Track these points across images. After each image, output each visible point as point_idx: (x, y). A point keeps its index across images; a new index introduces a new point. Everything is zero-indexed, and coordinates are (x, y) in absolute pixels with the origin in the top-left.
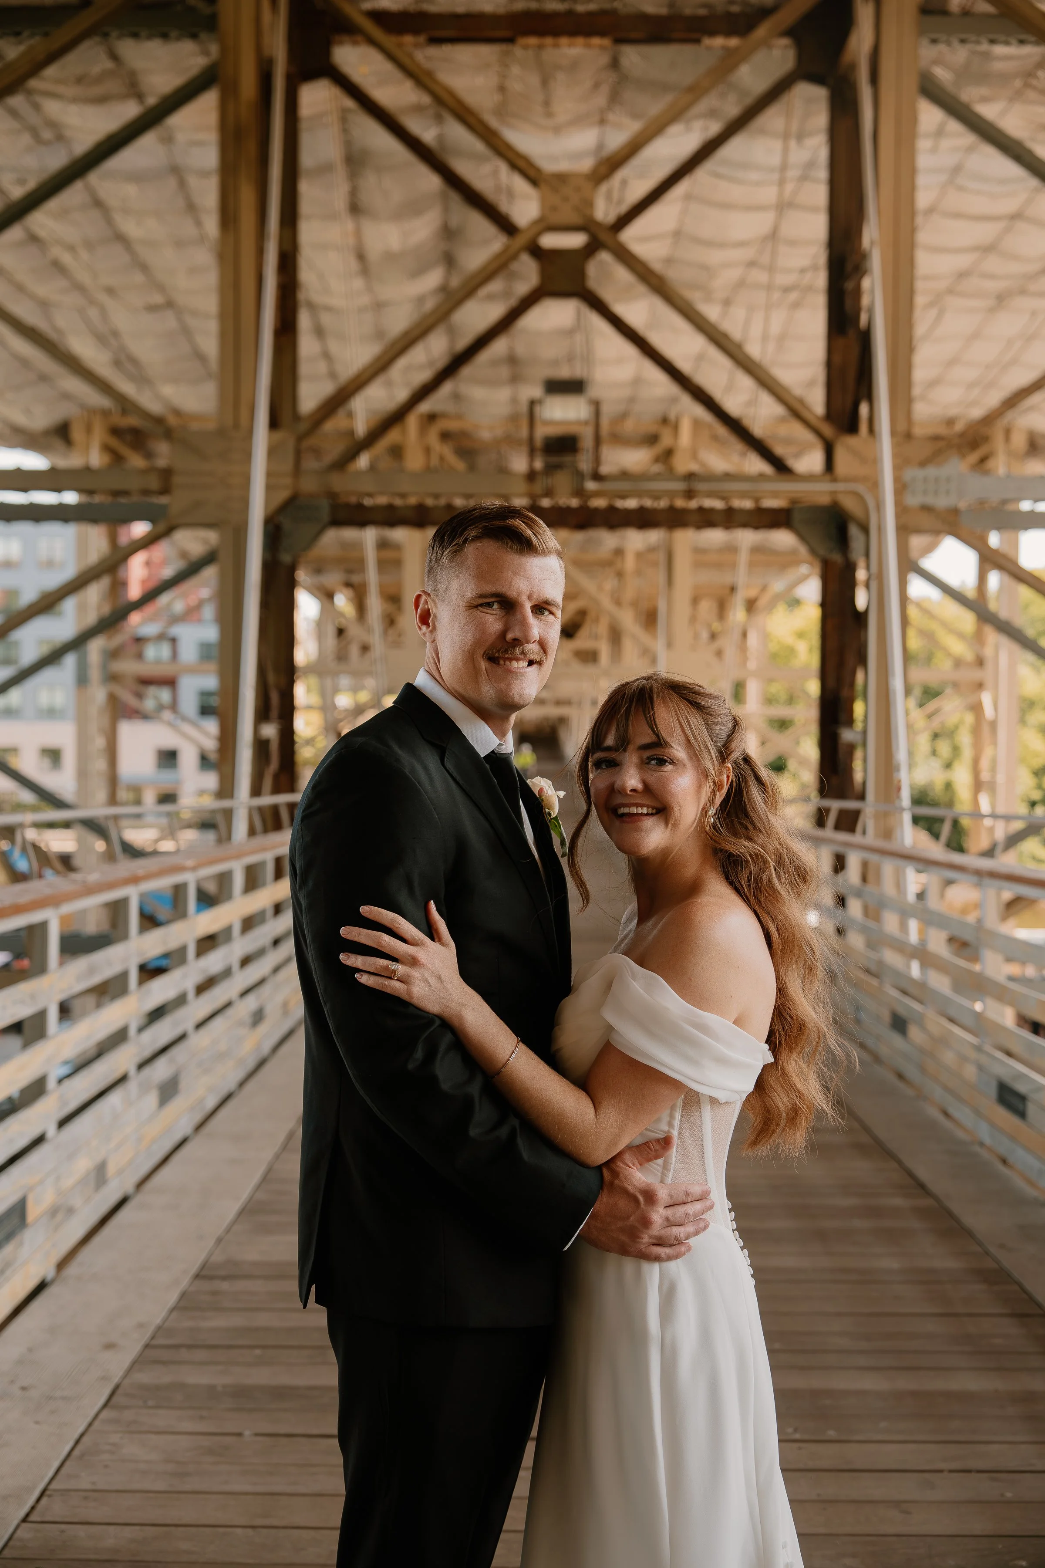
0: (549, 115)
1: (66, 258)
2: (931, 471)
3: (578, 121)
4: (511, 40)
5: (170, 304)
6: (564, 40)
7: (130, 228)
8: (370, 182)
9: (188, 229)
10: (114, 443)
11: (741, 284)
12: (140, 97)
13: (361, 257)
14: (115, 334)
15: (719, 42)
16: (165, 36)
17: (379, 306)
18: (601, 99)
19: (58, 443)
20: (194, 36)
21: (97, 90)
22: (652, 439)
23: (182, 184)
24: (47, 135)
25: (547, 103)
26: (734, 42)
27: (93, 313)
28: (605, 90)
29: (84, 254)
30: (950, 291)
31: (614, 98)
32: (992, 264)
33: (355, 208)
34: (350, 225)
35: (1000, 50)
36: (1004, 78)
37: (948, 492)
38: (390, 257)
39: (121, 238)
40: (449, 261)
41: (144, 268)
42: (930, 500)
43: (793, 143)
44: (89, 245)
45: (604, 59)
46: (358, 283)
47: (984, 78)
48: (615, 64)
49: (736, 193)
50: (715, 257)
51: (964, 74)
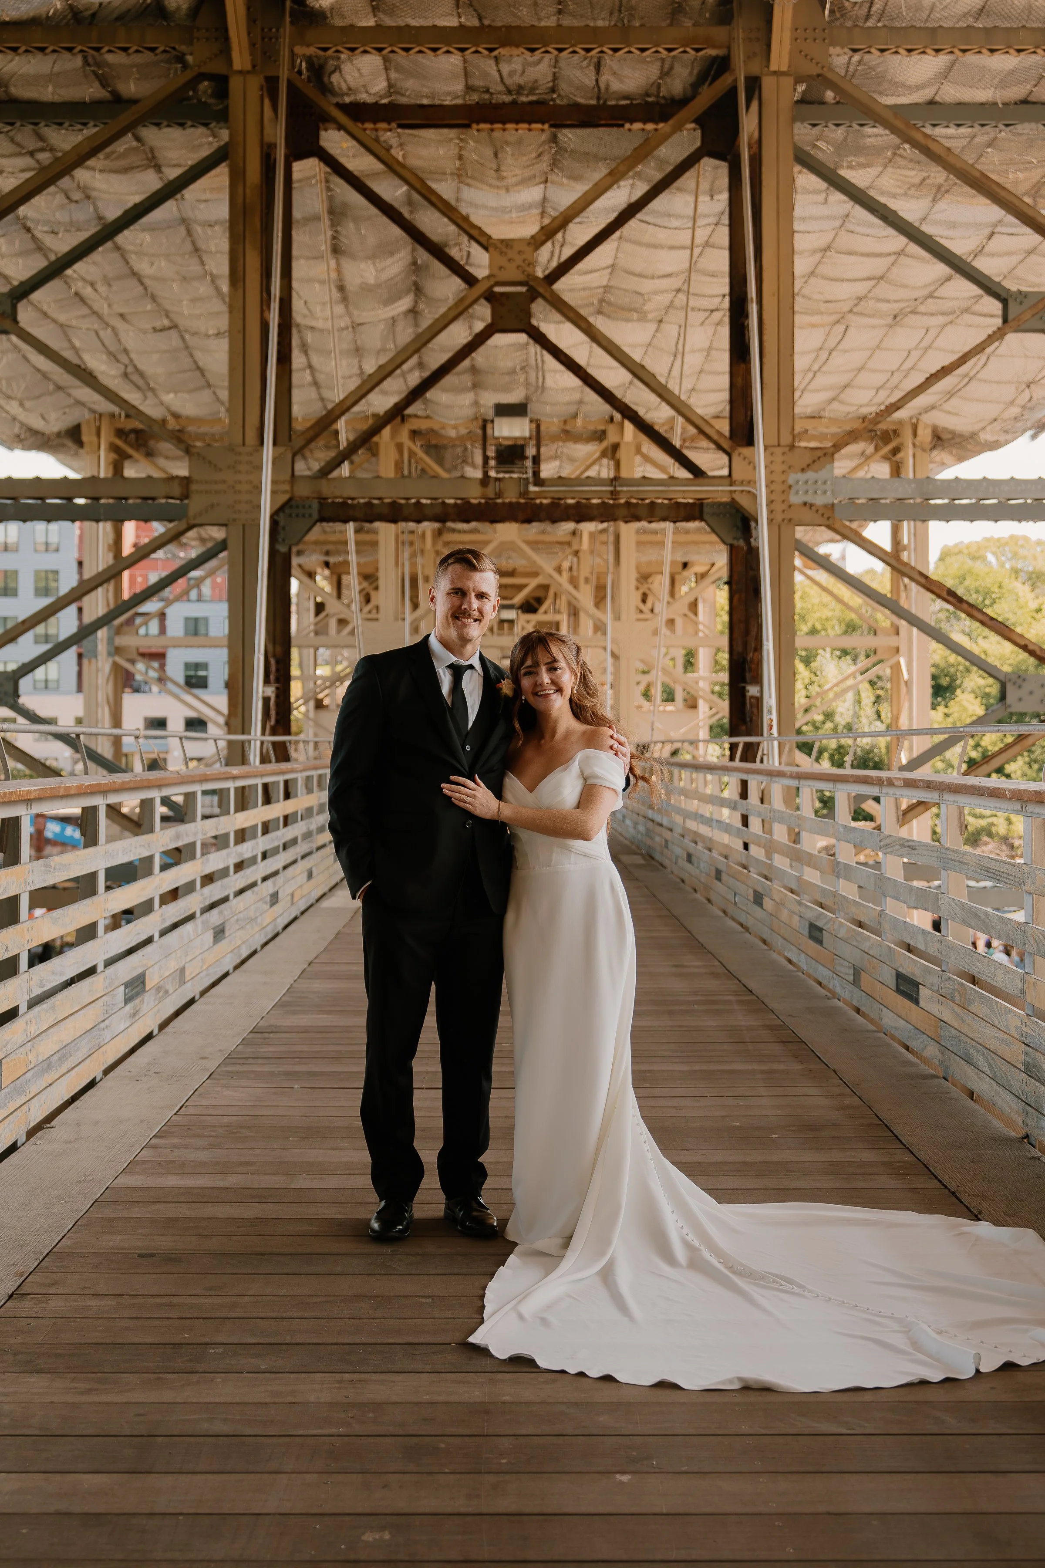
0: (501, 178)
1: (87, 291)
2: (810, 475)
3: (526, 181)
4: (468, 126)
5: (175, 326)
6: (509, 126)
7: (143, 267)
8: (349, 229)
9: (194, 267)
10: (119, 442)
11: (671, 305)
12: (158, 168)
13: (341, 288)
14: (126, 351)
15: (638, 126)
16: (182, 125)
17: (356, 326)
18: (544, 166)
19: (69, 443)
20: (206, 125)
21: (123, 163)
22: (600, 436)
23: (189, 232)
24: (77, 196)
25: (498, 170)
26: (650, 126)
27: (106, 334)
28: (546, 157)
29: (102, 289)
30: (850, 311)
31: (554, 164)
32: (884, 290)
33: (336, 250)
34: (333, 263)
35: (868, 130)
36: (877, 151)
37: (825, 492)
38: (366, 288)
39: (134, 274)
40: (418, 290)
41: (153, 298)
42: (809, 499)
43: (704, 199)
44: (108, 283)
45: (544, 137)
46: (339, 309)
47: (860, 150)
48: (554, 139)
49: (661, 236)
50: (647, 286)
51: (841, 148)
